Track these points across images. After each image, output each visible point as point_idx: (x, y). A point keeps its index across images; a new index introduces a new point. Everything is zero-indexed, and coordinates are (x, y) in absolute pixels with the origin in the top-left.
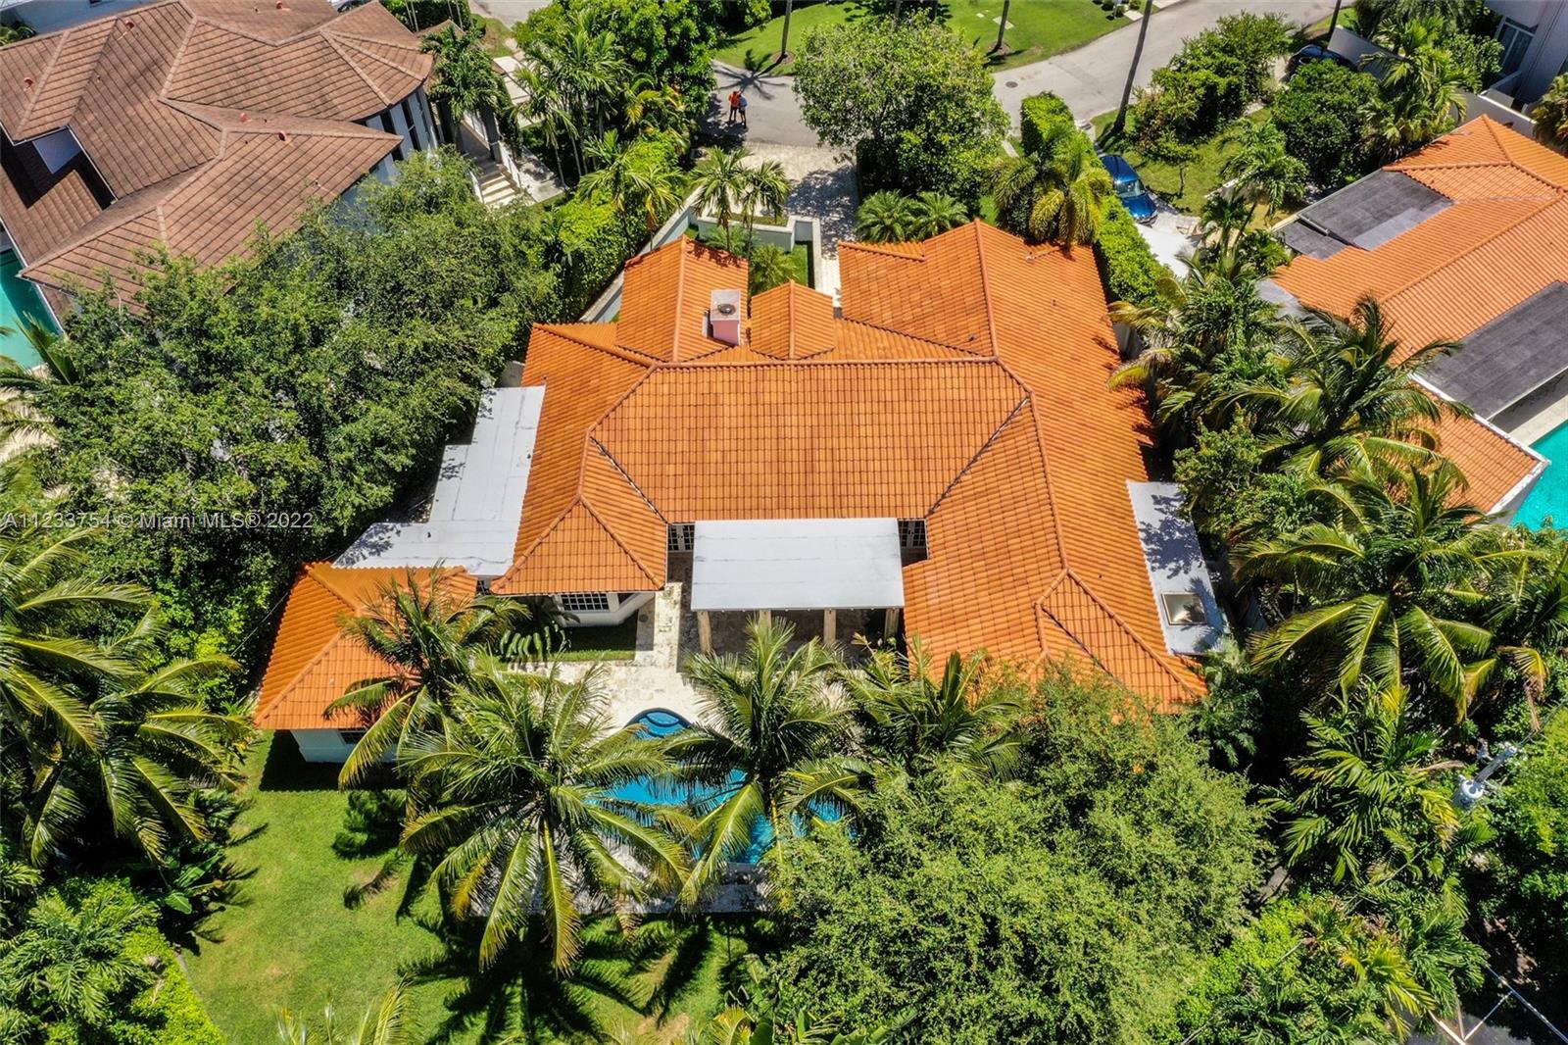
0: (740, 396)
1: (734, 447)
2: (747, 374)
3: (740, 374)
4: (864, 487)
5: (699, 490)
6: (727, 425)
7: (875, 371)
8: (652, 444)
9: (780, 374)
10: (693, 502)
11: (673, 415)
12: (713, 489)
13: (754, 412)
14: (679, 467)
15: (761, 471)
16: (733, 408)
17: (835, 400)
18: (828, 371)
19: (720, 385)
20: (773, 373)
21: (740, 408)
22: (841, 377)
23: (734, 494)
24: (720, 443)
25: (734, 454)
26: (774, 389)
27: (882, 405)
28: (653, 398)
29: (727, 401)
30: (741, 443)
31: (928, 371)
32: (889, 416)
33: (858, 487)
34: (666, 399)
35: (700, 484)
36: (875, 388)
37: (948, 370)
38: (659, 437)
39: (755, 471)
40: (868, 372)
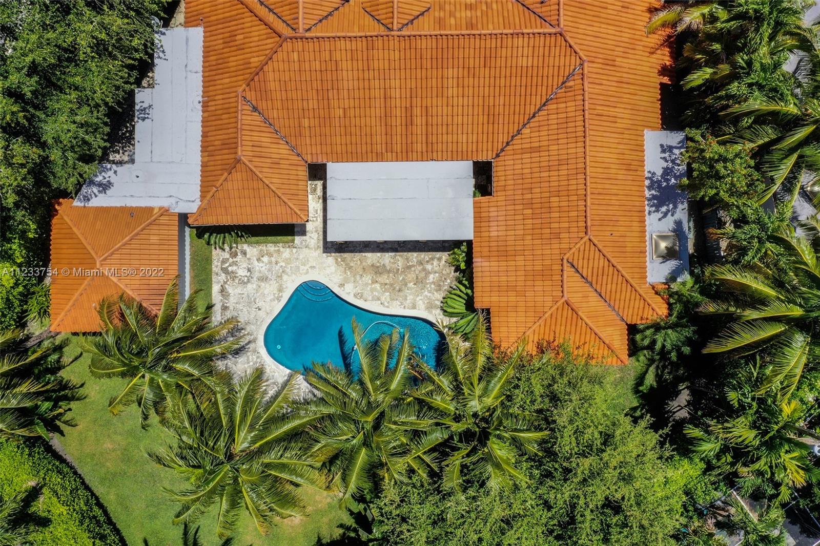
0: (355, 62)
1: (352, 105)
2: (359, 44)
3: (354, 43)
4: (450, 136)
5: (328, 138)
6: (346, 87)
7: (462, 41)
8: (290, 102)
9: (386, 43)
10: (324, 147)
11: (303, 79)
12: (338, 138)
13: (366, 76)
14: (312, 120)
15: (373, 124)
16: (350, 73)
17: (429, 66)
18: (424, 41)
19: (338, 53)
20: (380, 42)
21: (355, 72)
22: (434, 46)
23: (354, 141)
24: (341, 101)
25: (352, 110)
26: (381, 57)
27: (466, 70)
28: (286, 64)
29: (344, 67)
30: (357, 101)
31: (505, 41)
32: (471, 80)
33: (445, 136)
34: (297, 65)
35: (328, 133)
36: (461, 56)
37: (521, 39)
38: (294, 97)
39: (368, 123)
40: (456, 41)
